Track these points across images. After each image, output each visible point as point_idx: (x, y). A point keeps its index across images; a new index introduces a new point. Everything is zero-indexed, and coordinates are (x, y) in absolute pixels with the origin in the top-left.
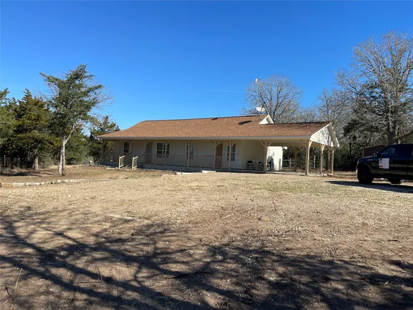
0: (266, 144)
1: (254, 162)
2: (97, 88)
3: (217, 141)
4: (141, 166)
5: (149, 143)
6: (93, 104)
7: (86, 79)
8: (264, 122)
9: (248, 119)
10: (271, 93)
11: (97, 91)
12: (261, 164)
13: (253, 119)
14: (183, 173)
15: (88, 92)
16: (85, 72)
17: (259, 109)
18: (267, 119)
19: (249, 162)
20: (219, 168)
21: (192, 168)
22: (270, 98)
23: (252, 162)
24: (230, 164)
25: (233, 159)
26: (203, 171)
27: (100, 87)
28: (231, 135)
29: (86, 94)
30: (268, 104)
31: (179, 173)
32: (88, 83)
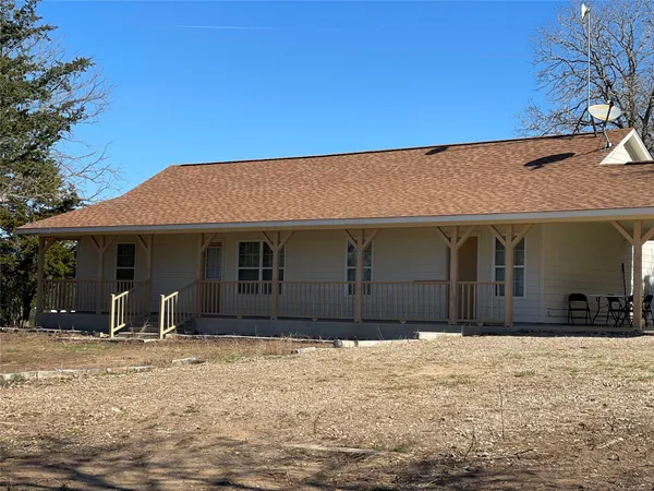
0: (637, 233)
1: (591, 296)
2: (69, 69)
3: (459, 228)
4: (188, 325)
5: (210, 243)
6: (66, 124)
7: (32, 39)
8: (619, 156)
9: (560, 147)
10: (629, 47)
11: (71, 79)
12: (615, 305)
13: (575, 146)
14: (361, 343)
15: (44, 82)
16: (35, 19)
17: (599, 111)
18: (628, 146)
19: (573, 297)
20: (472, 322)
21: (378, 326)
22: (625, 66)
23: (582, 297)
24: (508, 306)
25: (518, 291)
26: (424, 335)
27: (81, 64)
28: (510, 206)
29: (39, 89)
30: (620, 88)
31: (347, 343)
32: (40, 53)
